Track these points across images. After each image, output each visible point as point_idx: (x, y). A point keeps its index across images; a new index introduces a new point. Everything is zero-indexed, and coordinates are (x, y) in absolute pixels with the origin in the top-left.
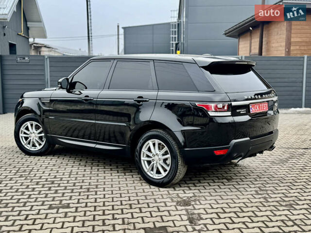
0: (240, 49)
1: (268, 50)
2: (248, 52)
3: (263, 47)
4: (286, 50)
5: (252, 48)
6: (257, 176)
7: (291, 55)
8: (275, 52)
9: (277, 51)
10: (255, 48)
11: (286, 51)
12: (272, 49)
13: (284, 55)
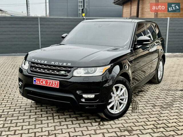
0: (124, 13)
1: (142, 14)
2: (129, 15)
3: (139, 12)
4: (155, 13)
5: (132, 12)
6: (153, 125)
7: (159, 17)
8: (147, 15)
9: (149, 14)
10: (134, 13)
11: (155, 15)
12: (145, 13)
13: (153, 17)
